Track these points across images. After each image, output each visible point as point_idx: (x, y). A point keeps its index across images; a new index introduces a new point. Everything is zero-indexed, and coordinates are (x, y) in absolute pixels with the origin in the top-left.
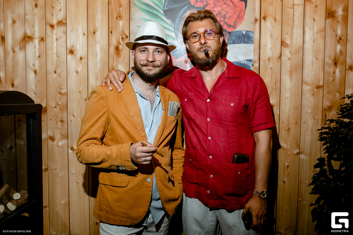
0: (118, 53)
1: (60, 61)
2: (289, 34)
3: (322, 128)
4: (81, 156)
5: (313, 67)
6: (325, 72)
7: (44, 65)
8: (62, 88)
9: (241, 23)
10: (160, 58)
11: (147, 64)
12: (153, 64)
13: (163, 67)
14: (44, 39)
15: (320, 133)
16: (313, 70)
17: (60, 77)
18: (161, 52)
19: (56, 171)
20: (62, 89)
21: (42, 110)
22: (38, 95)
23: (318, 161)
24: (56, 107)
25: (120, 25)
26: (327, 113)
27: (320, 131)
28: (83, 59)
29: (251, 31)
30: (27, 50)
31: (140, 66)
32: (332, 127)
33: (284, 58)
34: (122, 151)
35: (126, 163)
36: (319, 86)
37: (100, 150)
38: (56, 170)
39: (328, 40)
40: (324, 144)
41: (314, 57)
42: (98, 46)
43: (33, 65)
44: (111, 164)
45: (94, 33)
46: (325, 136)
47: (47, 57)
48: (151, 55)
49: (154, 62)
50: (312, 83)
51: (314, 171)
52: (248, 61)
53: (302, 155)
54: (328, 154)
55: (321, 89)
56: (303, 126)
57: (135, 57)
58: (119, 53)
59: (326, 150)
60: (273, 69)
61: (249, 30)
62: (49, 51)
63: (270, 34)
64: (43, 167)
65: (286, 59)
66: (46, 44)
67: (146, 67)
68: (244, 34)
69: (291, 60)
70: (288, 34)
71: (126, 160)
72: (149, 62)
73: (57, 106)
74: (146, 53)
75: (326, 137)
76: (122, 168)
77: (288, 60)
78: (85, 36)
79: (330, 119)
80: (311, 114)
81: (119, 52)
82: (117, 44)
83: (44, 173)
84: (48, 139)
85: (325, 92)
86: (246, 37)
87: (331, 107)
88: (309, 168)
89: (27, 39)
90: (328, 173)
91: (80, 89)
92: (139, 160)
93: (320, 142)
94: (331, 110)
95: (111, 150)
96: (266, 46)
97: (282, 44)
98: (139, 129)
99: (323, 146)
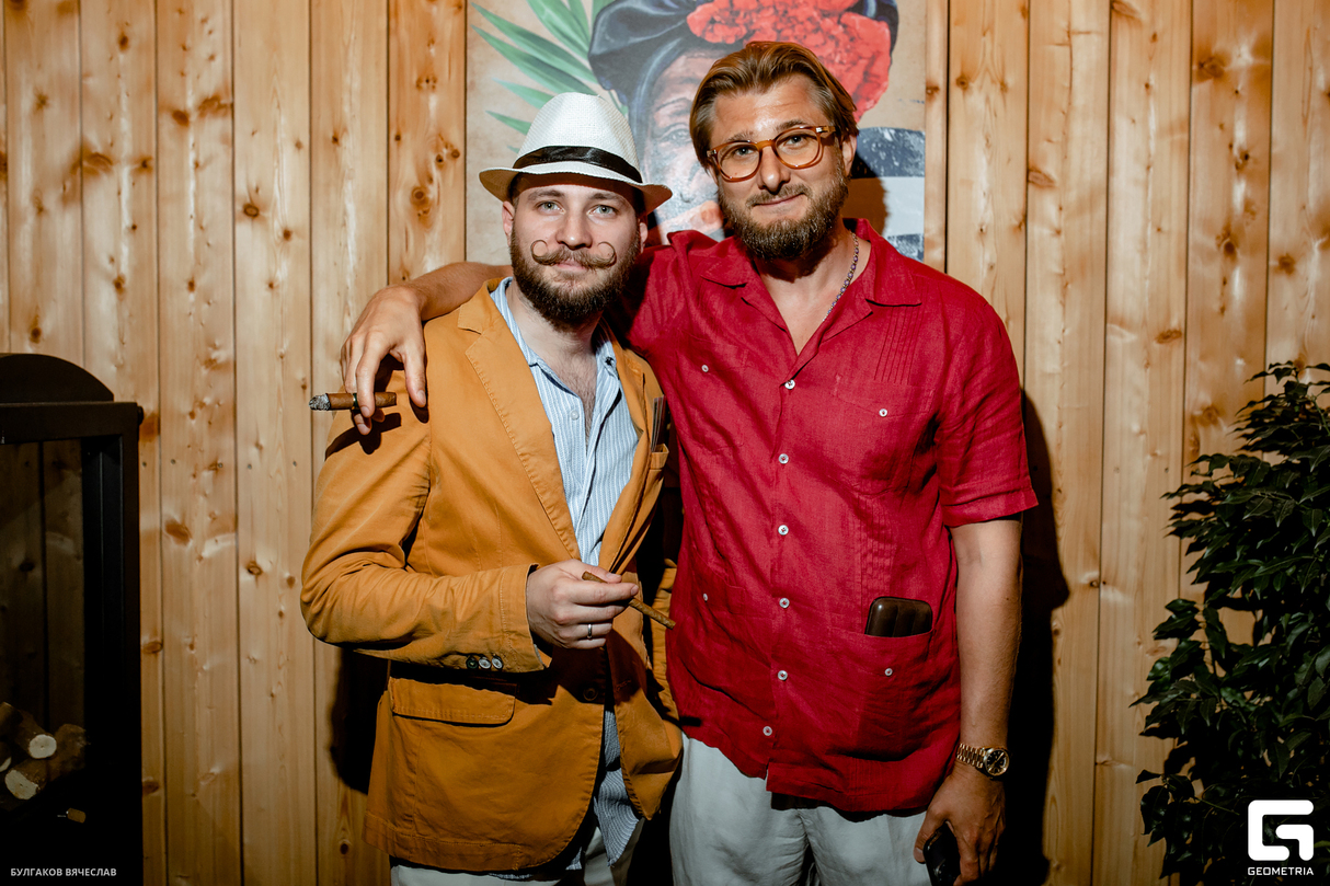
0: (421, 212)
1: (208, 245)
2: (1054, 139)
3: (1183, 487)
4: (325, 614)
5: (1144, 262)
6: (1190, 280)
7: (151, 261)
8: (217, 343)
9: (875, 102)
10: (612, 232)
11: (557, 256)
12: (583, 255)
13: (621, 268)
14: (152, 163)
15: (1175, 508)
16: (1148, 273)
17: (209, 303)
18: (614, 209)
19: (193, 652)
20: (215, 348)
21: (141, 426)
22: (128, 369)
23: (1169, 614)
24: (192, 415)
25: (429, 112)
26: (1201, 431)
27: (1176, 500)
28: (294, 236)
29: (913, 129)
30: (88, 204)
31: (532, 264)
32: (1217, 484)
33: (1037, 230)
34: (495, 595)
35: (508, 644)
36: (1169, 331)
37: (402, 589)
38: (192, 647)
39: (1199, 159)
40: (1192, 548)
41: (1150, 225)
42: (349, 187)
43: (112, 260)
44: (448, 646)
45: (335, 140)
46: (1195, 516)
47: (162, 231)
48: (574, 223)
49: (585, 249)
50: (1145, 322)
51: (1156, 652)
52: (904, 242)
53: (1110, 588)
54: (1209, 586)
55: (1176, 342)
56: (1112, 480)
57: (513, 230)
58: (425, 212)
59: (1198, 570)
60: (995, 269)
61: (906, 128)
62: (169, 210)
63: (984, 142)
64: (145, 639)
65: (1047, 232)
66: (158, 182)
67: (556, 266)
68: (889, 142)
69: (1063, 236)
70: (1049, 141)
71: (512, 629)
72: (566, 249)
73: (198, 412)
74: (556, 214)
75: (1199, 522)
76: (490, 662)
77: (1053, 236)
78: (302, 151)
79: (1210, 455)
80: (1142, 437)
81: (426, 209)
82: (420, 180)
83: (145, 660)
84: (164, 532)
85: (1193, 355)
86: (895, 151)
87: (1217, 411)
88: (1138, 640)
89: (89, 163)
90: (1208, 656)
91: (282, 346)
92: (566, 633)
93: (1177, 539)
94: (1215, 422)
95: (450, 593)
96: (968, 184)
97: (1030, 178)
98: (549, 504)
99: (1187, 554)
